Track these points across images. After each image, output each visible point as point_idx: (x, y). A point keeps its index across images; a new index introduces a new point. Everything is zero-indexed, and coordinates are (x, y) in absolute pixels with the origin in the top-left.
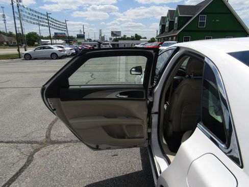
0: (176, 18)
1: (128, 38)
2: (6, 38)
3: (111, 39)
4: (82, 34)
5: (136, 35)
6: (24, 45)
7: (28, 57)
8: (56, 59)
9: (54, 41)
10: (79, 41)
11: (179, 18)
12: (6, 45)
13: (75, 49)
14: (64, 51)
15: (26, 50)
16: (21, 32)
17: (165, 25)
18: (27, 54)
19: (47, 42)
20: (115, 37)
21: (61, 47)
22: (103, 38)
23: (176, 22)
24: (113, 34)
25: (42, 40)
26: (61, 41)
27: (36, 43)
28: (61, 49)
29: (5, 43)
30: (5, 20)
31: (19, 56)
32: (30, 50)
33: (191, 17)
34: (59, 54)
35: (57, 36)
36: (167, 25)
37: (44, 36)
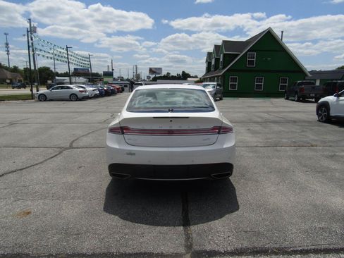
0: (222, 55)
1: (173, 76)
2: (9, 75)
3: (149, 77)
4: (111, 70)
5: (183, 72)
6: (36, 84)
7: (43, 98)
8: (76, 100)
9: (73, 79)
10: (106, 79)
11: (225, 55)
12: (8, 84)
13: (99, 90)
14: (86, 91)
15: (38, 91)
16: (29, 67)
17: (211, 63)
18: (41, 94)
19: (64, 80)
20: (154, 76)
21: (82, 87)
22: (138, 77)
23: (221, 60)
24: (151, 71)
25: (57, 78)
26: (82, 79)
27: (49, 82)
28: (82, 89)
29: (8, 81)
30: (8, 51)
31: (32, 97)
32: (43, 90)
33: (237, 55)
34: (80, 95)
35: (77, 73)
36: (213, 63)
37: (60, 72)
